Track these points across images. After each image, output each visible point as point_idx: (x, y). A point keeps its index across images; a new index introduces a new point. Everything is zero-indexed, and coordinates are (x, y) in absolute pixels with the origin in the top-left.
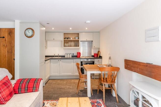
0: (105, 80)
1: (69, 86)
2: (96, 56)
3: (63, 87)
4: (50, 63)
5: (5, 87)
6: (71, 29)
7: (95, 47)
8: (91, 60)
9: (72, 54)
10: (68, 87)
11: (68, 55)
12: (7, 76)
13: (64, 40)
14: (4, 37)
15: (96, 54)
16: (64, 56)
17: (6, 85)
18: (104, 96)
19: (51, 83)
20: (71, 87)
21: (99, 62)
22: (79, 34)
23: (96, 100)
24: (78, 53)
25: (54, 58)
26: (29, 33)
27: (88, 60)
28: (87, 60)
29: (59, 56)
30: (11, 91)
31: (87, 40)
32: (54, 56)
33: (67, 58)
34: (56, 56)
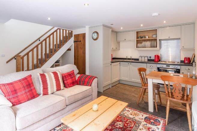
0: (170, 94)
1: (135, 94)
2: (186, 62)
3: (127, 93)
4: (120, 65)
5: (69, 77)
6: (142, 25)
7: (184, 47)
8: (174, 66)
9: (149, 57)
10: (133, 94)
11: (143, 58)
12: (73, 70)
13: (137, 40)
14: (80, 41)
15: (187, 59)
16: (138, 60)
17: (70, 76)
18: (167, 116)
19: (118, 87)
20: (136, 96)
21: (189, 71)
22: (157, 30)
23: (157, 118)
24: (155, 56)
25: (125, 60)
26: (95, 36)
27: (169, 66)
28: (167, 66)
29: (132, 59)
30: (73, 81)
31: (169, 37)
32: (126, 59)
33: (141, 62)
34: (128, 59)
